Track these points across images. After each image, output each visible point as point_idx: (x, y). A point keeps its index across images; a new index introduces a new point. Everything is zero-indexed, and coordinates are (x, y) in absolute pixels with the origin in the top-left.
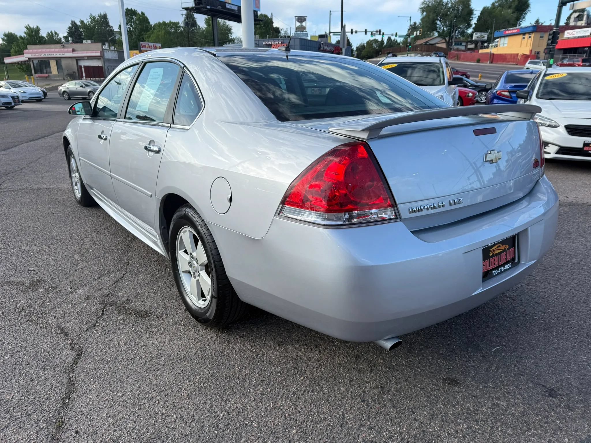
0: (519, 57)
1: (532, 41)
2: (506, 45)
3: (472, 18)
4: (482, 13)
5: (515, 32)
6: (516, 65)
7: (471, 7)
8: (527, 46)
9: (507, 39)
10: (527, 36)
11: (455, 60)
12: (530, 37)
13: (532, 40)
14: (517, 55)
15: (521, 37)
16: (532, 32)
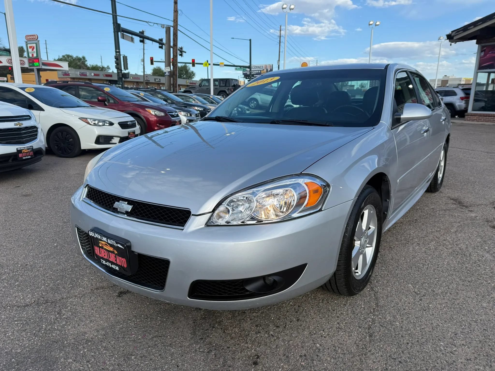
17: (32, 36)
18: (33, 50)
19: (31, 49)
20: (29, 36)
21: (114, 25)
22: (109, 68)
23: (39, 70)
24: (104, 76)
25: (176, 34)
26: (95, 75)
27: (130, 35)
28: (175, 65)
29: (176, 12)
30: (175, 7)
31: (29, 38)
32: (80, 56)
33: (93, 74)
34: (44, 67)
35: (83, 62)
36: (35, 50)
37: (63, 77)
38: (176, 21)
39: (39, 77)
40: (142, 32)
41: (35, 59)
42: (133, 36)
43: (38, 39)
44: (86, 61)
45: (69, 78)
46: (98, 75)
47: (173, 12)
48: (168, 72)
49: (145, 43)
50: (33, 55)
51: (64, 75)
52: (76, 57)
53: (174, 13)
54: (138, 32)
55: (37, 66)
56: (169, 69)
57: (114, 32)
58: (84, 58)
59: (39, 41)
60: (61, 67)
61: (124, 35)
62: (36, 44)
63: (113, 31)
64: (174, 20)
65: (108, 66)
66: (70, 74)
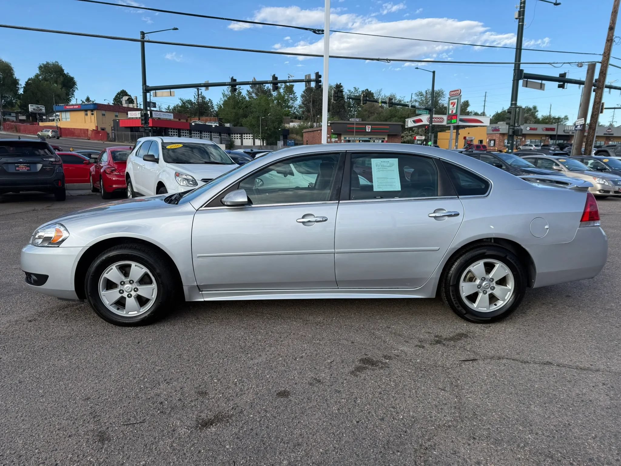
0: (90, 133)
1: (96, 118)
2: (69, 120)
3: (19, 88)
4: (27, 84)
5: (75, 108)
6: (88, 140)
7: (14, 77)
8: (91, 122)
9: (68, 114)
10: (89, 113)
11: (13, 132)
12: (92, 114)
13: (95, 116)
14: (87, 130)
15: (83, 113)
16: (94, 110)
17: (456, 91)
18: (453, 106)
19: (452, 105)
20: (452, 92)
21: (514, 72)
22: (567, 119)
23: (457, 128)
24: (543, 130)
25: (604, 72)
26: (531, 129)
27: (540, 81)
28: (596, 115)
29: (610, 41)
30: (608, 35)
31: (452, 93)
32: (531, 106)
33: (528, 128)
34: (461, 124)
35: (532, 113)
36: (455, 106)
37: (492, 132)
38: (607, 54)
39: (458, 134)
40: (563, 75)
41: (453, 115)
42: (544, 82)
43: (461, 94)
44: (537, 111)
45: (498, 133)
46: (535, 129)
47: (605, 41)
48: (581, 125)
49: (565, 88)
50: (452, 111)
51: (493, 131)
52: (525, 107)
53: (606, 43)
54: (558, 76)
55: (454, 123)
56: (582, 121)
57: (514, 80)
58: (535, 108)
59: (461, 96)
60: (482, 122)
61: (528, 82)
62: (458, 99)
63: (512, 79)
64: (604, 53)
65: (566, 116)
66: (500, 130)
